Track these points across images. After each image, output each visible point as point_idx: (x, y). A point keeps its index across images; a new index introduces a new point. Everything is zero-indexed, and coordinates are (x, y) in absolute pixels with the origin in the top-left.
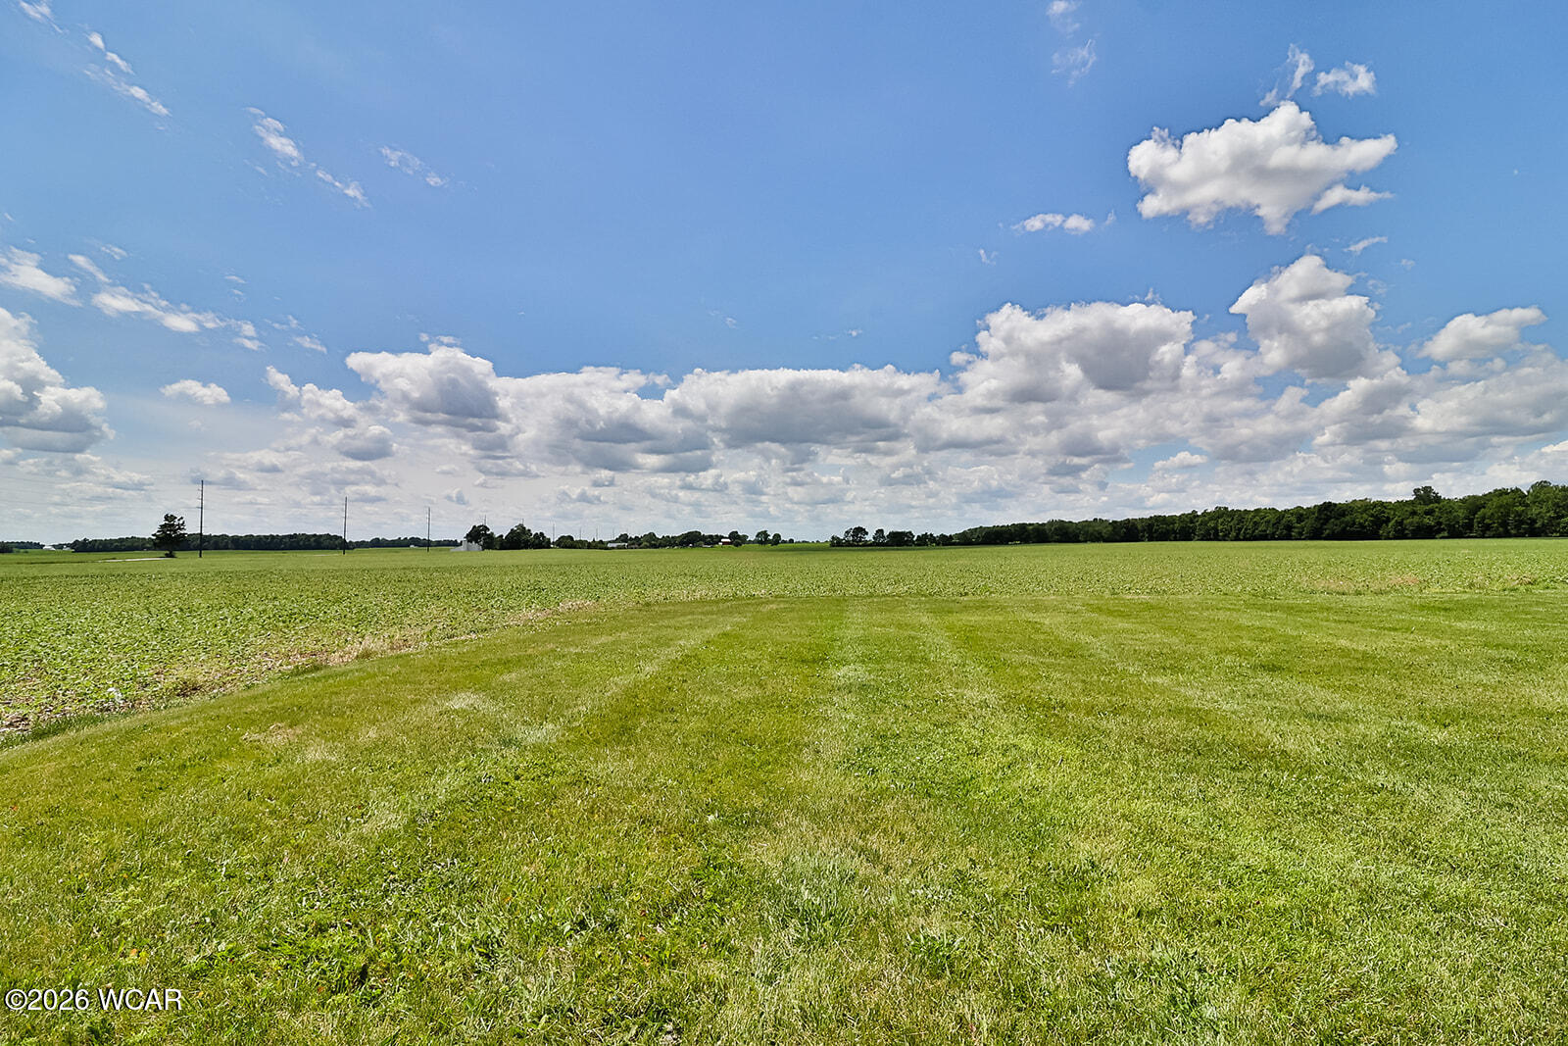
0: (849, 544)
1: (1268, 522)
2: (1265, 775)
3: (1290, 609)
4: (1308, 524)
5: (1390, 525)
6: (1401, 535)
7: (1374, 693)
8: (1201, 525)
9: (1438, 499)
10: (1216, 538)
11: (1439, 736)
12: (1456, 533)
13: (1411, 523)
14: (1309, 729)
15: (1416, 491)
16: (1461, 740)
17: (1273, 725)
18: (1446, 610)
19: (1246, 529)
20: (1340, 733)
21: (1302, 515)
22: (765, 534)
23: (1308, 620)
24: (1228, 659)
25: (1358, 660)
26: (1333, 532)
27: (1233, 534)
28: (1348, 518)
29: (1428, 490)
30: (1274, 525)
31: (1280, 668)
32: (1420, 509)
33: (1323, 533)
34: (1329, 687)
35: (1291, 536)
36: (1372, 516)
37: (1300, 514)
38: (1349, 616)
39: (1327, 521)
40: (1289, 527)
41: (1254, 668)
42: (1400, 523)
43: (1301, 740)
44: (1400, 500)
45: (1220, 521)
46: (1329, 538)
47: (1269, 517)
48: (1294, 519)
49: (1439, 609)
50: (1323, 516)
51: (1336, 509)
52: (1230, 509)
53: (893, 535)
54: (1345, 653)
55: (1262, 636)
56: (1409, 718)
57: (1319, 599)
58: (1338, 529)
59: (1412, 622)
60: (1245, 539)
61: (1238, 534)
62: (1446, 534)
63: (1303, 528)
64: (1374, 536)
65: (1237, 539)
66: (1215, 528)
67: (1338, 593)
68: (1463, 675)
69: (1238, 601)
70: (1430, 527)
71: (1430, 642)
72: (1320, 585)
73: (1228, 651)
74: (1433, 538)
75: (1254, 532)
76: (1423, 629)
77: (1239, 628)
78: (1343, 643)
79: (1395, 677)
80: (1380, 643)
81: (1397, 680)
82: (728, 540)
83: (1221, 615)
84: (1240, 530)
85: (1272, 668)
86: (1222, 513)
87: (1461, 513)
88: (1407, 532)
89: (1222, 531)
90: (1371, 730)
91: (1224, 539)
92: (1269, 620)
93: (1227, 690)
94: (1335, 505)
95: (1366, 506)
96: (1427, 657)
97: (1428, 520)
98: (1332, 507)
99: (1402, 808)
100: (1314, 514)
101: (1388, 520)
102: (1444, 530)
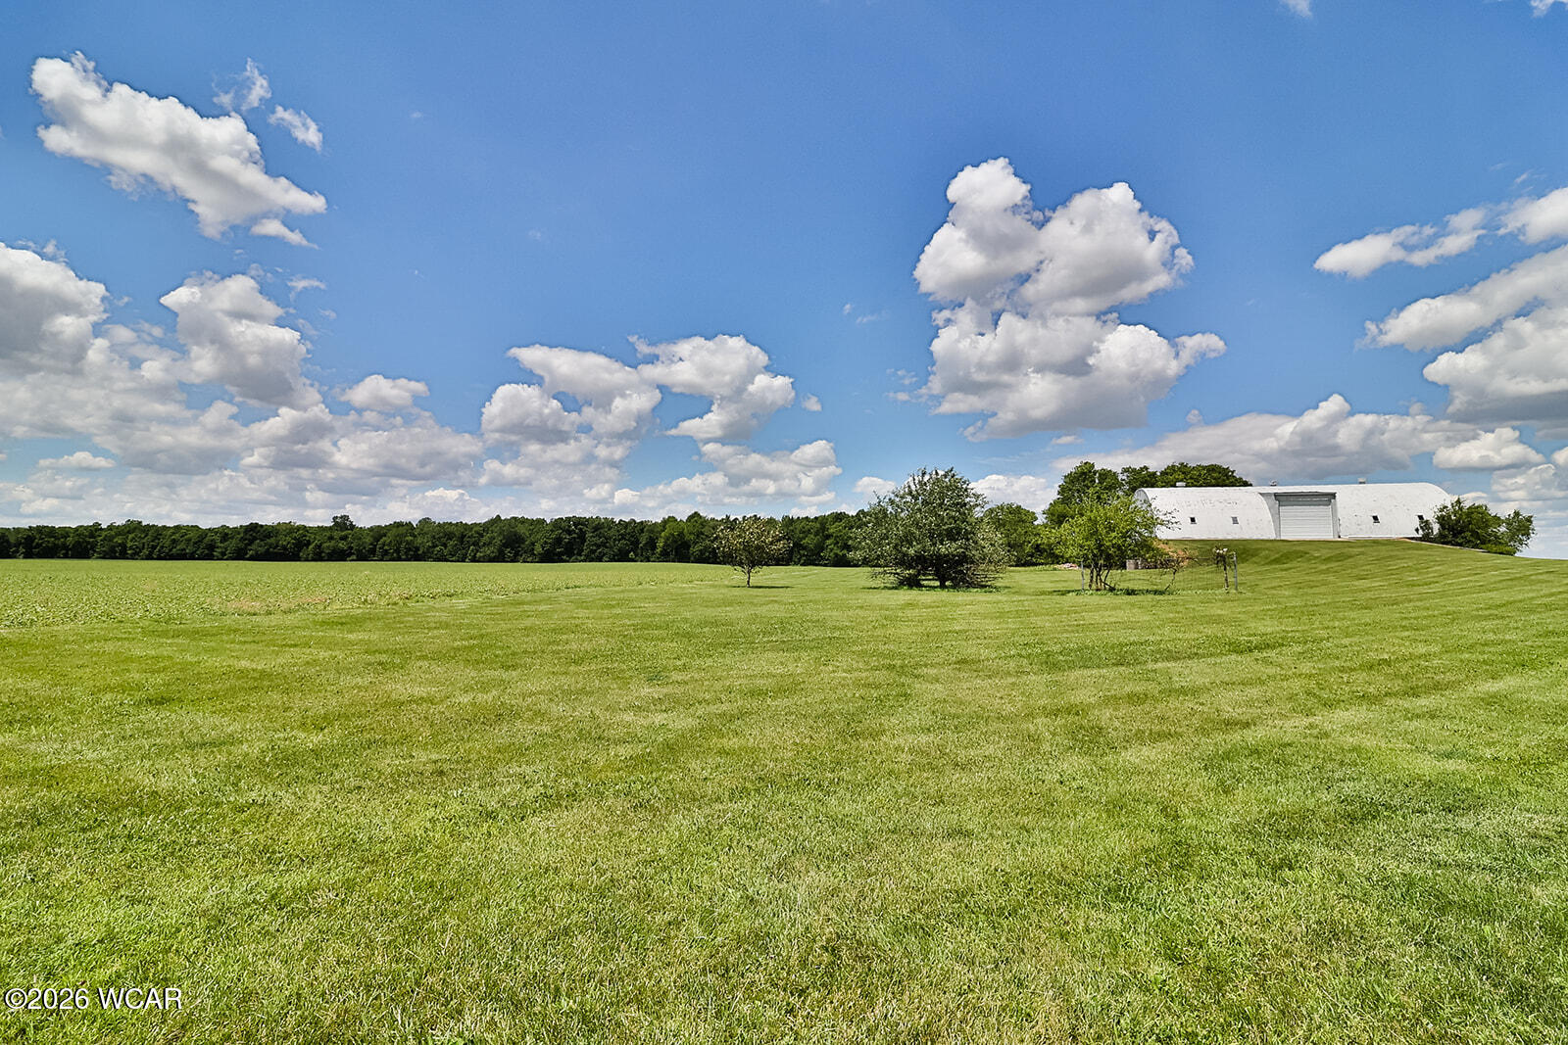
1: (189, 540)
2: (125, 826)
3: (197, 634)
4: (232, 544)
5: (311, 547)
6: (318, 557)
7: (264, 710)
8: (104, 539)
9: (352, 527)
10: (123, 556)
11: (315, 739)
12: (363, 557)
13: (328, 547)
14: (187, 760)
15: (335, 518)
16: (332, 739)
17: (147, 766)
18: (342, 624)
19: (162, 547)
20: (222, 758)
21: (226, 534)
23: (213, 644)
24: (107, 698)
25: (255, 679)
26: (257, 553)
27: (146, 551)
28: (272, 540)
29: (345, 518)
30: (195, 543)
31: (170, 700)
32: (337, 534)
33: (247, 554)
34: (221, 711)
35: (214, 556)
36: (295, 539)
37: (225, 533)
38: (257, 637)
39: (251, 542)
40: (212, 547)
41: (138, 704)
42: (319, 546)
43: (176, 776)
44: (320, 525)
45: (130, 536)
46: (252, 559)
47: (191, 535)
48: (217, 538)
49: (337, 624)
50: (248, 537)
51: (262, 531)
52: (144, 524)
54: (243, 674)
55: (153, 665)
56: (292, 729)
57: (228, 621)
58: (262, 550)
59: (312, 636)
60: (159, 558)
61: (151, 553)
62: (354, 557)
63: (226, 549)
64: (295, 558)
65: (149, 557)
66: (123, 546)
67: (249, 614)
68: (346, 681)
69: (134, 628)
70: (343, 551)
71: (323, 654)
72: (232, 606)
73: (108, 689)
74: (345, 560)
75: (170, 550)
76: (321, 643)
77: (130, 659)
78: (244, 664)
79: (286, 692)
80: (279, 660)
81: (288, 694)
83: (110, 647)
84: (154, 547)
85: (160, 701)
86: (134, 528)
87: (368, 540)
88: (323, 555)
89: (131, 548)
90: (253, 748)
91: (133, 557)
92: (168, 648)
93: (96, 735)
94: (262, 526)
95: (290, 529)
96: (318, 668)
97: (342, 545)
98: (259, 528)
99: (268, 817)
100: (239, 534)
101: (309, 543)
102: (353, 554)
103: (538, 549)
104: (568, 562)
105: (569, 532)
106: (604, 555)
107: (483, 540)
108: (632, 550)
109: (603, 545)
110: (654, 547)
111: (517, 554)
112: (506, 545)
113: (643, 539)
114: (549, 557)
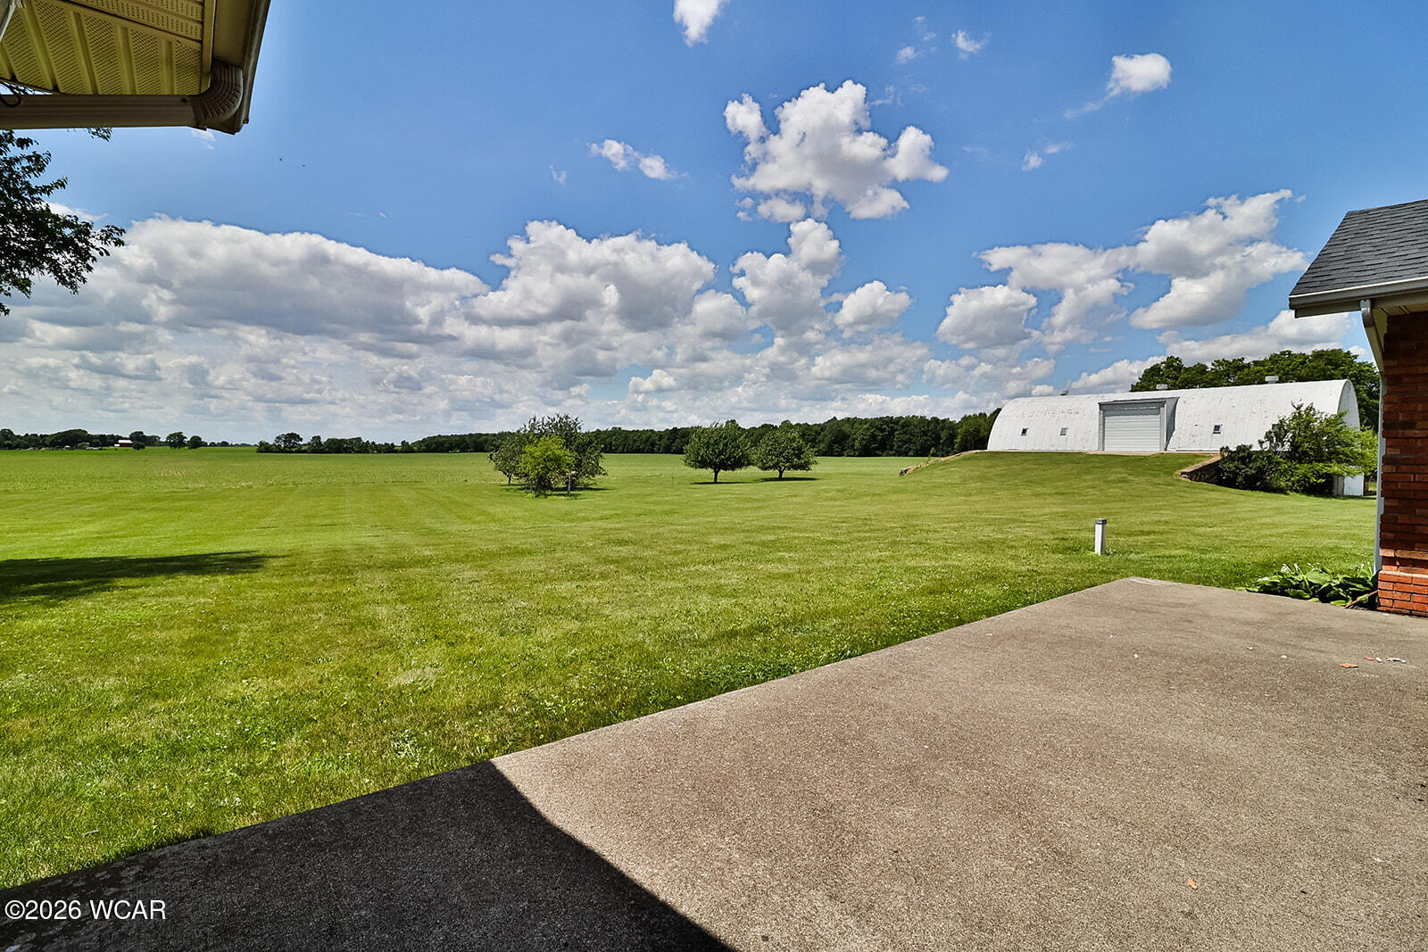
0: (278, 450)
22: (180, 436)
53: (331, 441)
82: (129, 442)
103: (857, 444)
104: (881, 456)
105: (883, 430)
106: (910, 449)
107: (820, 438)
108: (933, 445)
109: (910, 441)
110: (952, 444)
111: (843, 450)
112: (834, 442)
113: (944, 435)
114: (866, 452)
